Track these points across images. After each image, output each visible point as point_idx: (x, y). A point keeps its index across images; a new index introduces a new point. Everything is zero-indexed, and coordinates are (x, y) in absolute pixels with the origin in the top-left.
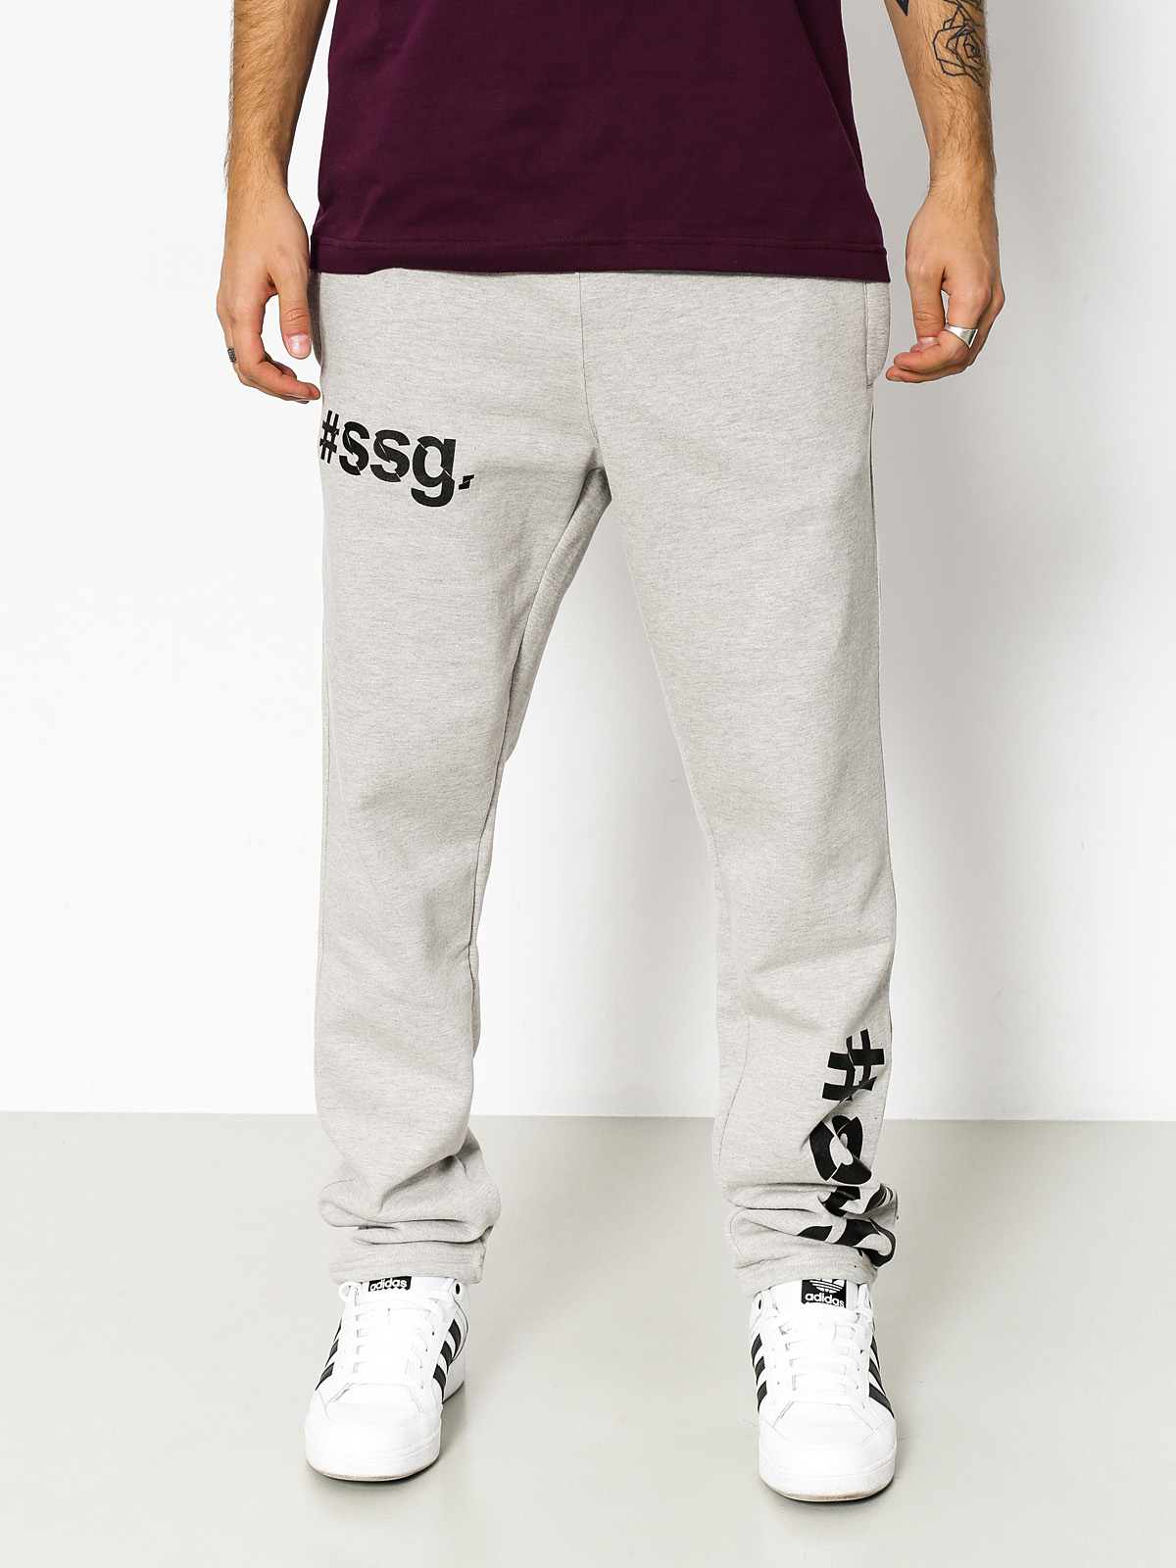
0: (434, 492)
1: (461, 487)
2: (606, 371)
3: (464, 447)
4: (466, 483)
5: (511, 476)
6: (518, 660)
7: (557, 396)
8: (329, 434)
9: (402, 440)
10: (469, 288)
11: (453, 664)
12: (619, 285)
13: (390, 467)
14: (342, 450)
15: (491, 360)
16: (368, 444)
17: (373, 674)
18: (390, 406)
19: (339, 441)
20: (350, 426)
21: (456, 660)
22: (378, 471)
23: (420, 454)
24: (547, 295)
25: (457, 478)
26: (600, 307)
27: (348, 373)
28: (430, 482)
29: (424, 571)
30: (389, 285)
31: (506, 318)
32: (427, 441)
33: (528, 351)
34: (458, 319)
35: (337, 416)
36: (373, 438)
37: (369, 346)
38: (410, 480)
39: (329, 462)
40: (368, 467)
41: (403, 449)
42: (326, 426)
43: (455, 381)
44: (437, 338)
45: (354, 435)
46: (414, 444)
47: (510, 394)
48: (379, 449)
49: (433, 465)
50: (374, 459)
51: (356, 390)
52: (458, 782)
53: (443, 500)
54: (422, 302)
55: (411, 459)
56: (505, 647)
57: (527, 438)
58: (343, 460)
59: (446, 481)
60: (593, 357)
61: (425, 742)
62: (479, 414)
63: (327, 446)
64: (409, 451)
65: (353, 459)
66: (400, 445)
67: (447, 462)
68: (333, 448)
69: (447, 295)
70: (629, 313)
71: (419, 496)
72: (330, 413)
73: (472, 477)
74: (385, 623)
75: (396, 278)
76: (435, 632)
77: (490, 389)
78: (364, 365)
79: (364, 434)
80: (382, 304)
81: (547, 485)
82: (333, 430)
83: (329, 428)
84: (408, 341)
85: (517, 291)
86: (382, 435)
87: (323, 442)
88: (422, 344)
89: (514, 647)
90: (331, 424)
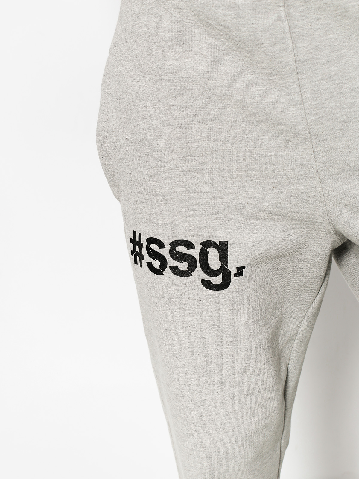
0: (217, 280)
1: (236, 275)
2: (336, 172)
3: (234, 246)
4: (240, 272)
5: (273, 262)
6: (287, 378)
7: (300, 201)
8: (137, 247)
9: (189, 245)
10: (220, 127)
11: (247, 395)
12: (333, 104)
13: (184, 266)
14: (148, 258)
15: (246, 179)
16: (165, 252)
17: (192, 411)
18: (176, 222)
19: (144, 251)
20: (150, 241)
21: (249, 392)
22: (175, 270)
23: (204, 254)
24: (280, 122)
25: (232, 268)
26: (322, 123)
27: (142, 202)
28: (214, 273)
29: (218, 336)
30: (161, 134)
31: (252, 145)
32: (207, 244)
33: (273, 167)
34: (216, 151)
35: (140, 234)
36: (168, 247)
37: (155, 181)
38: (199, 274)
39: (141, 266)
40: (168, 269)
41: (191, 252)
42: (133, 241)
43: (221, 197)
44: (203, 168)
45: (154, 247)
46: (199, 247)
47: (263, 202)
48: (174, 255)
49: (214, 262)
50: (171, 262)
51: (150, 214)
52: (260, 464)
53: (225, 284)
54: (188, 143)
55: (197, 258)
56: (278, 373)
57: (282, 234)
58: (150, 265)
59: (224, 271)
60: (323, 163)
61: (235, 449)
62: (243, 220)
63: (136, 255)
64: (195, 253)
65: (156, 264)
66: (188, 249)
67: (224, 257)
68: (142, 257)
69: (205, 134)
70: (345, 124)
71: (207, 284)
72: (135, 232)
73: (244, 267)
74: (196, 376)
75: (165, 128)
76: (232, 377)
77: (249, 200)
78: (153, 195)
79: (161, 245)
80: (159, 149)
81: (300, 265)
82: (140, 245)
83: (135, 242)
84: (182, 173)
85: (257, 123)
86: (174, 244)
87: (133, 252)
88: (193, 174)
89: (283, 369)
90: (137, 239)
